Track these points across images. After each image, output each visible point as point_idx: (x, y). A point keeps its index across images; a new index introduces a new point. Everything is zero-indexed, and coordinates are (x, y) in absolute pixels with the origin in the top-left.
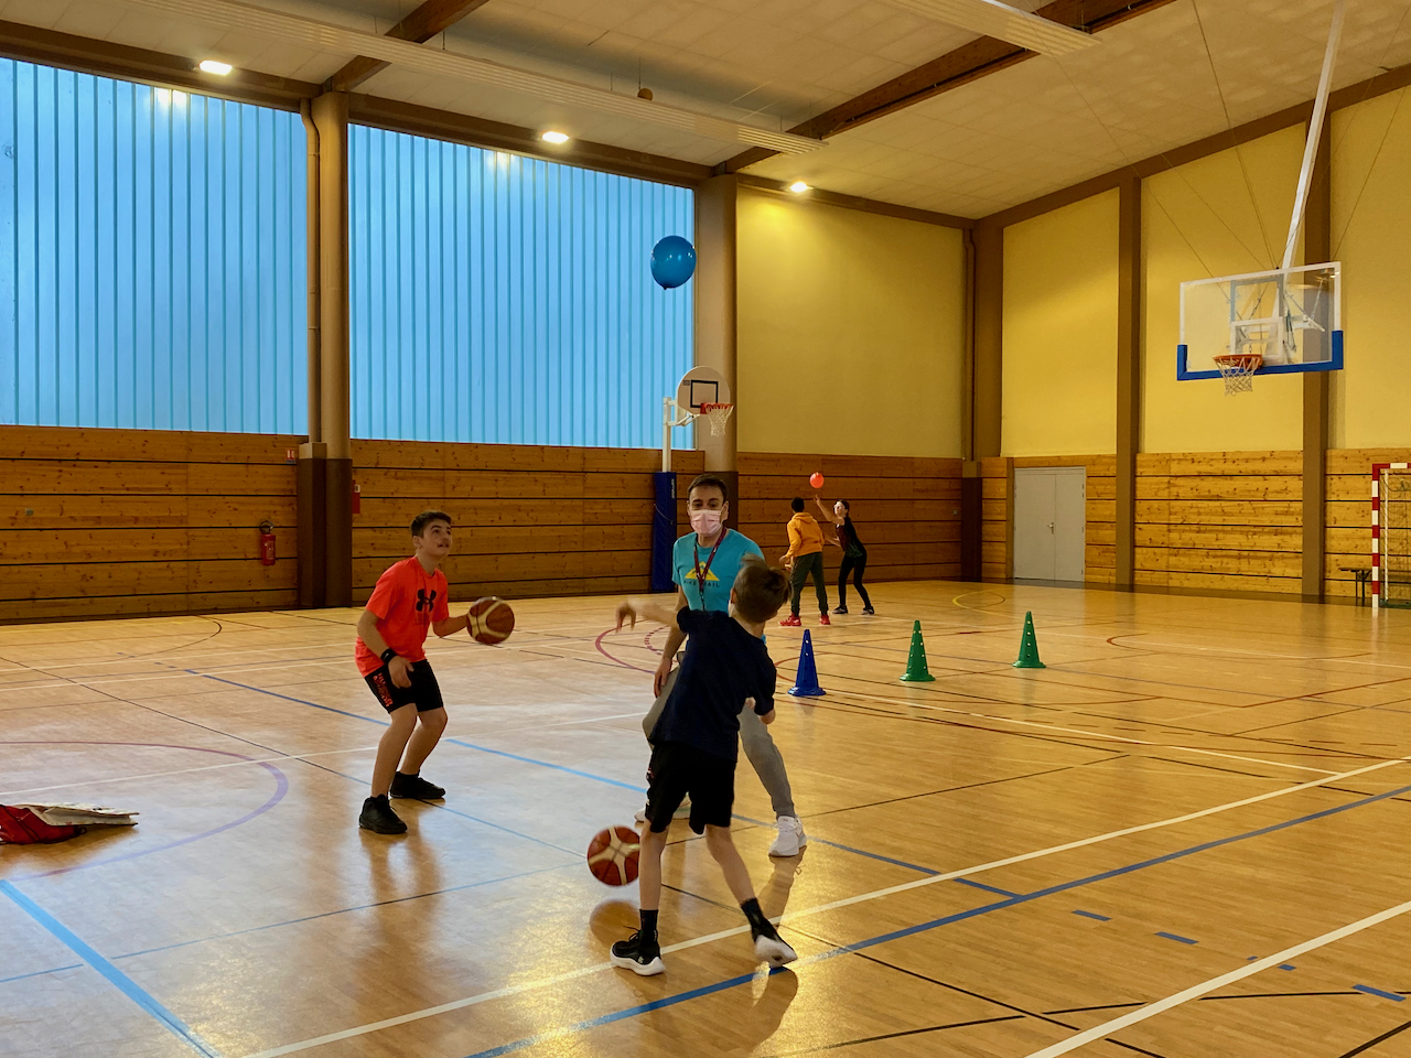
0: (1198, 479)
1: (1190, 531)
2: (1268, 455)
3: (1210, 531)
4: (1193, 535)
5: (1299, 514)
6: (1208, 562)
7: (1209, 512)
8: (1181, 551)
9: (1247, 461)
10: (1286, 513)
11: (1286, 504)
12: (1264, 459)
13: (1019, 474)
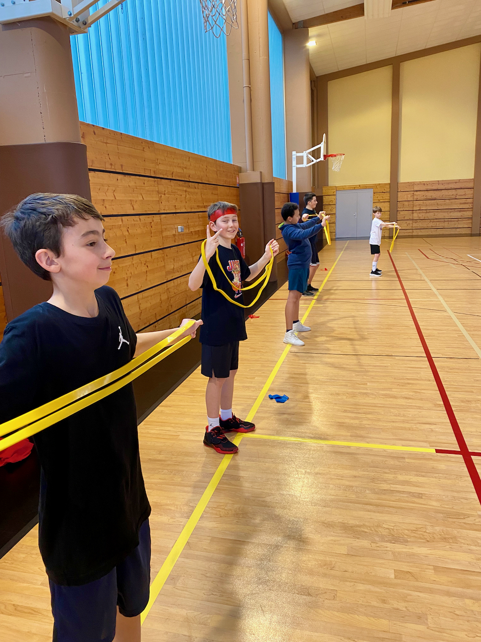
0: (426, 192)
1: (422, 212)
2: (458, 181)
3: (431, 212)
4: (423, 214)
5: (470, 203)
6: (431, 224)
7: (430, 205)
8: (418, 221)
9: (448, 184)
10: (465, 203)
11: (465, 200)
12: (456, 183)
13: (339, 194)
